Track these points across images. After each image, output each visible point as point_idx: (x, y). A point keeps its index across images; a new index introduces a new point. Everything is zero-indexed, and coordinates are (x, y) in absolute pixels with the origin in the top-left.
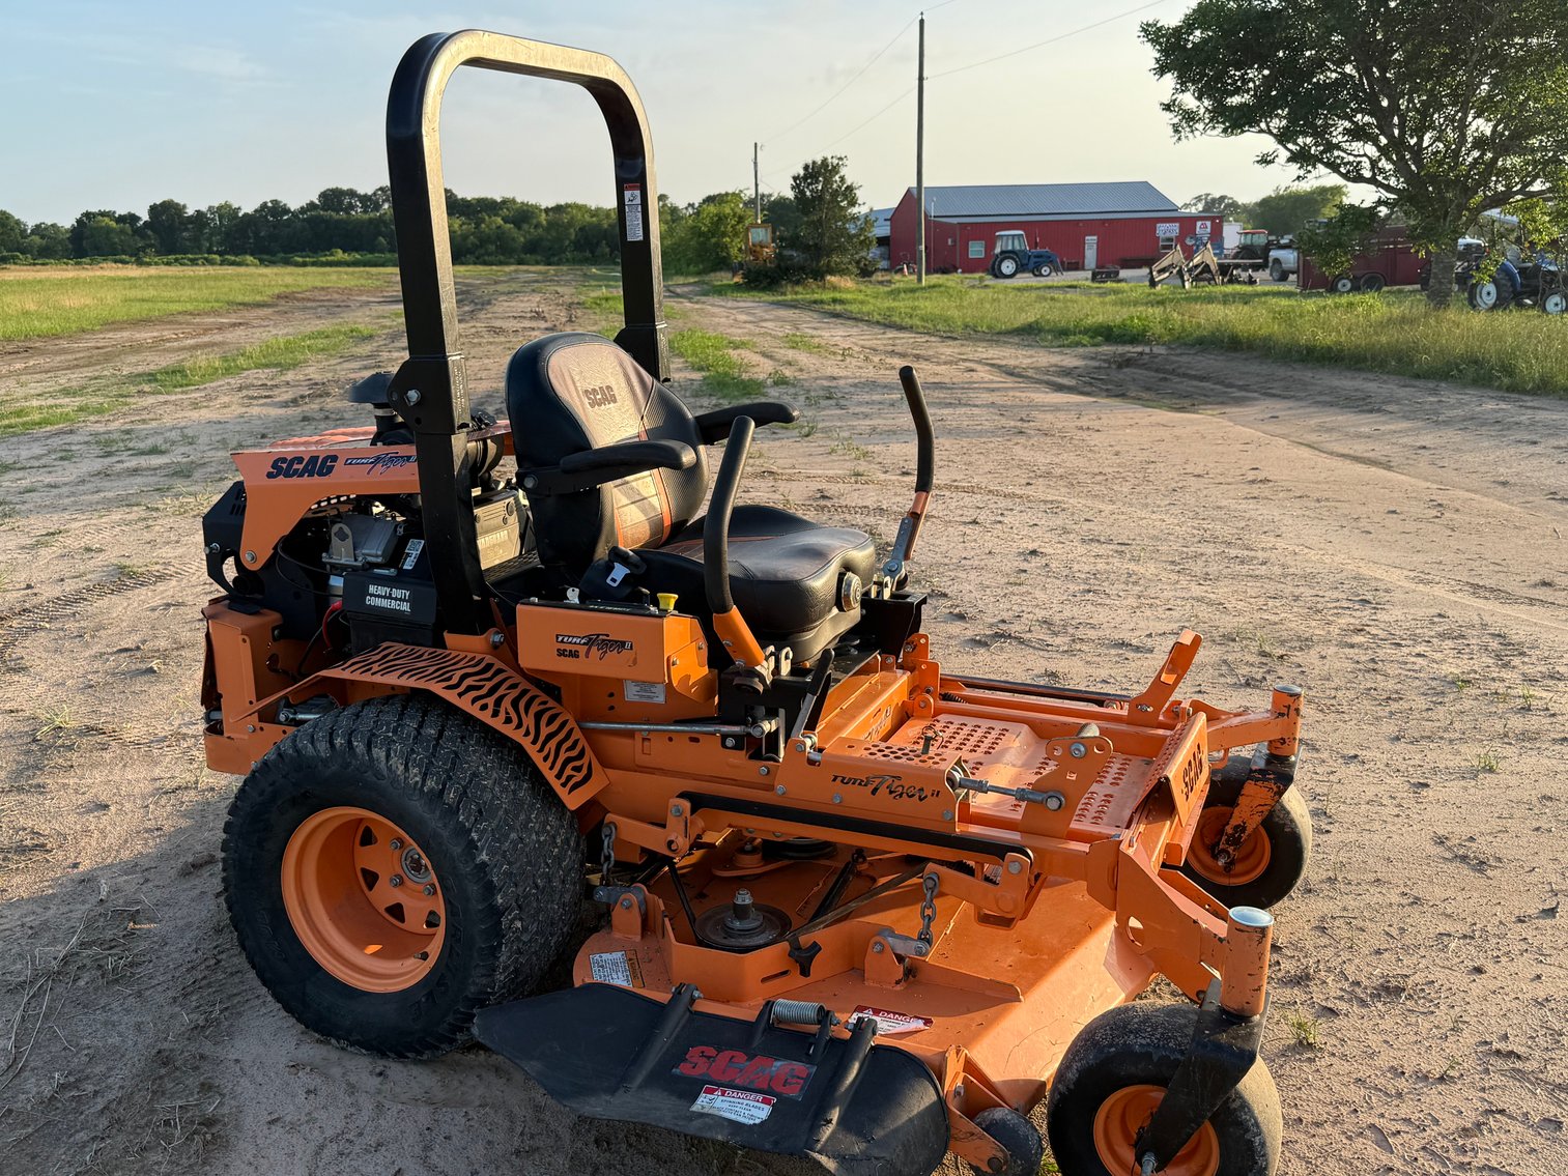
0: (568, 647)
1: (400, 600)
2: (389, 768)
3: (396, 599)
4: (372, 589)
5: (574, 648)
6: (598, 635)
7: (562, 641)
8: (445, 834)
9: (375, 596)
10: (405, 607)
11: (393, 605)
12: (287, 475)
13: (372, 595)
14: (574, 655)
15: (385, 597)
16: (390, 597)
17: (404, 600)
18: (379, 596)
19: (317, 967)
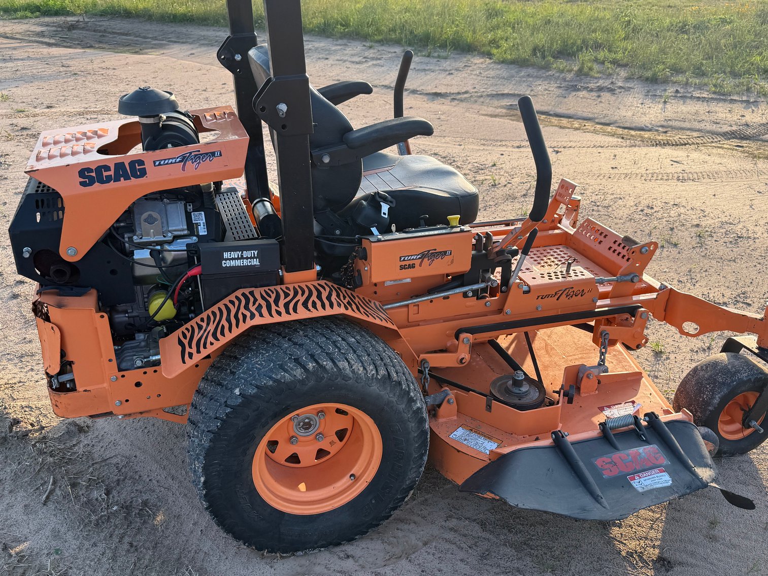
0: (407, 263)
1: (251, 258)
2: (353, 372)
3: (247, 258)
4: (226, 255)
5: (411, 262)
6: (429, 251)
7: (404, 260)
8: (394, 399)
9: (230, 259)
10: (256, 262)
11: (246, 262)
12: (102, 182)
13: (226, 260)
14: (412, 266)
15: (238, 259)
16: (242, 258)
17: (254, 257)
18: (233, 259)
19: (282, 514)
